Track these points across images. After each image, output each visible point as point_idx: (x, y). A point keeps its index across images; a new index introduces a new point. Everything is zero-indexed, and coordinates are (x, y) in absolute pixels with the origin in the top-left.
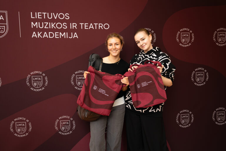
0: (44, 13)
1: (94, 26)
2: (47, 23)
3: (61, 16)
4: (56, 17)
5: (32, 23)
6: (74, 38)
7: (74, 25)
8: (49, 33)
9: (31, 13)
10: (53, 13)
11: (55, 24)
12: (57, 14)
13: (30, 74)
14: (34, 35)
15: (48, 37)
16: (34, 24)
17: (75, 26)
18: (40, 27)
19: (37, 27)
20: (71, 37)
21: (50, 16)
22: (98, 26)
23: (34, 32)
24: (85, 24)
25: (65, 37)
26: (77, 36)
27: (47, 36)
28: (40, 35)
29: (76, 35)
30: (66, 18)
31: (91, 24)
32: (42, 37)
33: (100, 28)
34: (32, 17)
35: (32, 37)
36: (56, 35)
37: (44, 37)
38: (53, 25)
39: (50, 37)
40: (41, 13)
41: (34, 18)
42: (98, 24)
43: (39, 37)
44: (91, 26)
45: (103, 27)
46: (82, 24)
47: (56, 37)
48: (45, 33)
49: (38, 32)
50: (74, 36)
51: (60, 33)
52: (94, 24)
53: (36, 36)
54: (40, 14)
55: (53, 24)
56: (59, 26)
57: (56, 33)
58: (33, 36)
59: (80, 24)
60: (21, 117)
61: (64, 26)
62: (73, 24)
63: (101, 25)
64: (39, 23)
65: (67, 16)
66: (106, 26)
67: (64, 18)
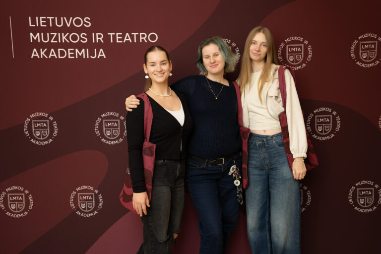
0: (50, 18)
1: (132, 37)
2: (56, 34)
3: (78, 22)
4: (68, 23)
5: (31, 34)
6: (98, 57)
7: (98, 37)
8: (59, 50)
9: (30, 18)
10: (65, 18)
11: (68, 36)
12: (71, 18)
13: (30, 118)
14: (35, 54)
15: (56, 57)
16: (35, 36)
17: (101, 39)
18: (44, 40)
19: (39, 41)
20: (94, 56)
21: (59, 23)
22: (138, 37)
23: (35, 50)
24: (117, 34)
25: (84, 57)
26: (104, 55)
27: (55, 55)
28: (44, 53)
29: (102, 54)
30: (85, 25)
31: (127, 34)
32: (47, 57)
33: (143, 40)
34: (31, 25)
35: (32, 57)
36: (69, 53)
37: (50, 57)
38: (64, 38)
39: (61, 56)
40: (45, 18)
41: (34, 26)
42: (139, 34)
43: (42, 57)
44: (127, 38)
45: (147, 39)
46: (111, 34)
47: (69, 57)
48: (52, 50)
49: (41, 49)
50: (99, 55)
51: (77, 50)
52: (132, 34)
53: (37, 55)
54: (43, 20)
55: (64, 36)
56: (74, 38)
57: (69, 50)
58: (33, 55)
59: (109, 34)
60: (17, 185)
61: (83, 38)
62: (97, 34)
63: (143, 36)
64: (42, 34)
65: (86, 22)
66: (153, 37)
67: (83, 25)
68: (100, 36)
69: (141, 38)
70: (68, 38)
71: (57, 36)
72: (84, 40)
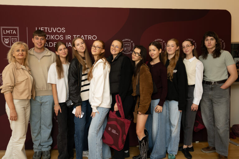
0: (46, 28)
1: (85, 37)
2: (48, 35)
3: (59, 30)
4: (54, 30)
8: (50, 43)
9: (36, 28)
10: (53, 28)
11: (54, 36)
12: (56, 28)
17: (70, 38)
21: (50, 30)
22: (87, 37)
27: (48, 45)
31: (82, 36)
33: (90, 39)
38: (52, 37)
39: (50, 46)
40: (43, 28)
42: (88, 36)
45: (92, 38)
46: (75, 36)
50: (69, 45)
56: (57, 37)
57: (54, 43)
61: (61, 37)
62: (68, 36)
63: (90, 37)
65: (63, 30)
66: (94, 38)
67: (61, 31)
68: (69, 37)
69: (89, 38)
70: (54, 37)
71: (49, 36)
72: (62, 38)
